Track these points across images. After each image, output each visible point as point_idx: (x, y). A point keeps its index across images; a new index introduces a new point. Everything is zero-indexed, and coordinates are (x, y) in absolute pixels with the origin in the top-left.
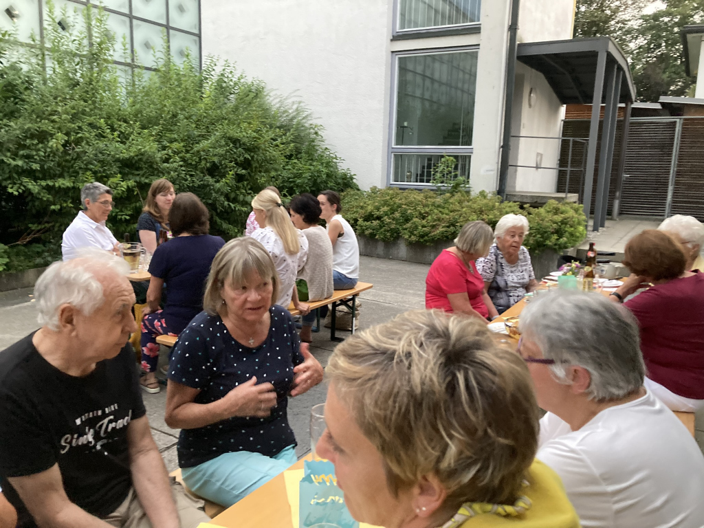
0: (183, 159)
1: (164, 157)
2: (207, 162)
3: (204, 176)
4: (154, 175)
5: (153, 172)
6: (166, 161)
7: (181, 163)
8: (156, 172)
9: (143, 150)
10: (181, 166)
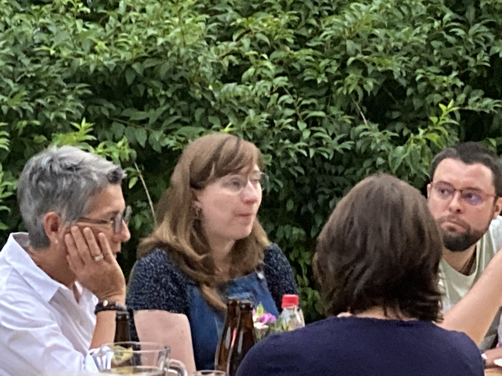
0: (287, 69)
1: (225, 63)
2: (365, 74)
3: (354, 124)
4: (192, 123)
5: (190, 114)
6: (234, 74)
7: (281, 81)
8: (199, 113)
9: (160, 41)
10: (281, 91)
